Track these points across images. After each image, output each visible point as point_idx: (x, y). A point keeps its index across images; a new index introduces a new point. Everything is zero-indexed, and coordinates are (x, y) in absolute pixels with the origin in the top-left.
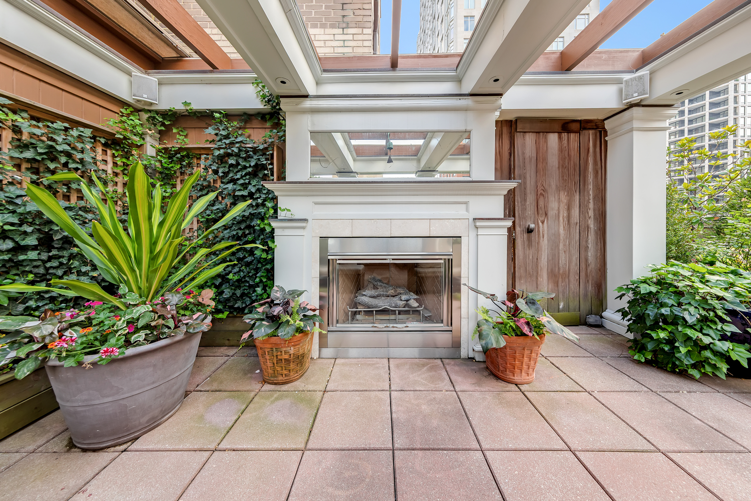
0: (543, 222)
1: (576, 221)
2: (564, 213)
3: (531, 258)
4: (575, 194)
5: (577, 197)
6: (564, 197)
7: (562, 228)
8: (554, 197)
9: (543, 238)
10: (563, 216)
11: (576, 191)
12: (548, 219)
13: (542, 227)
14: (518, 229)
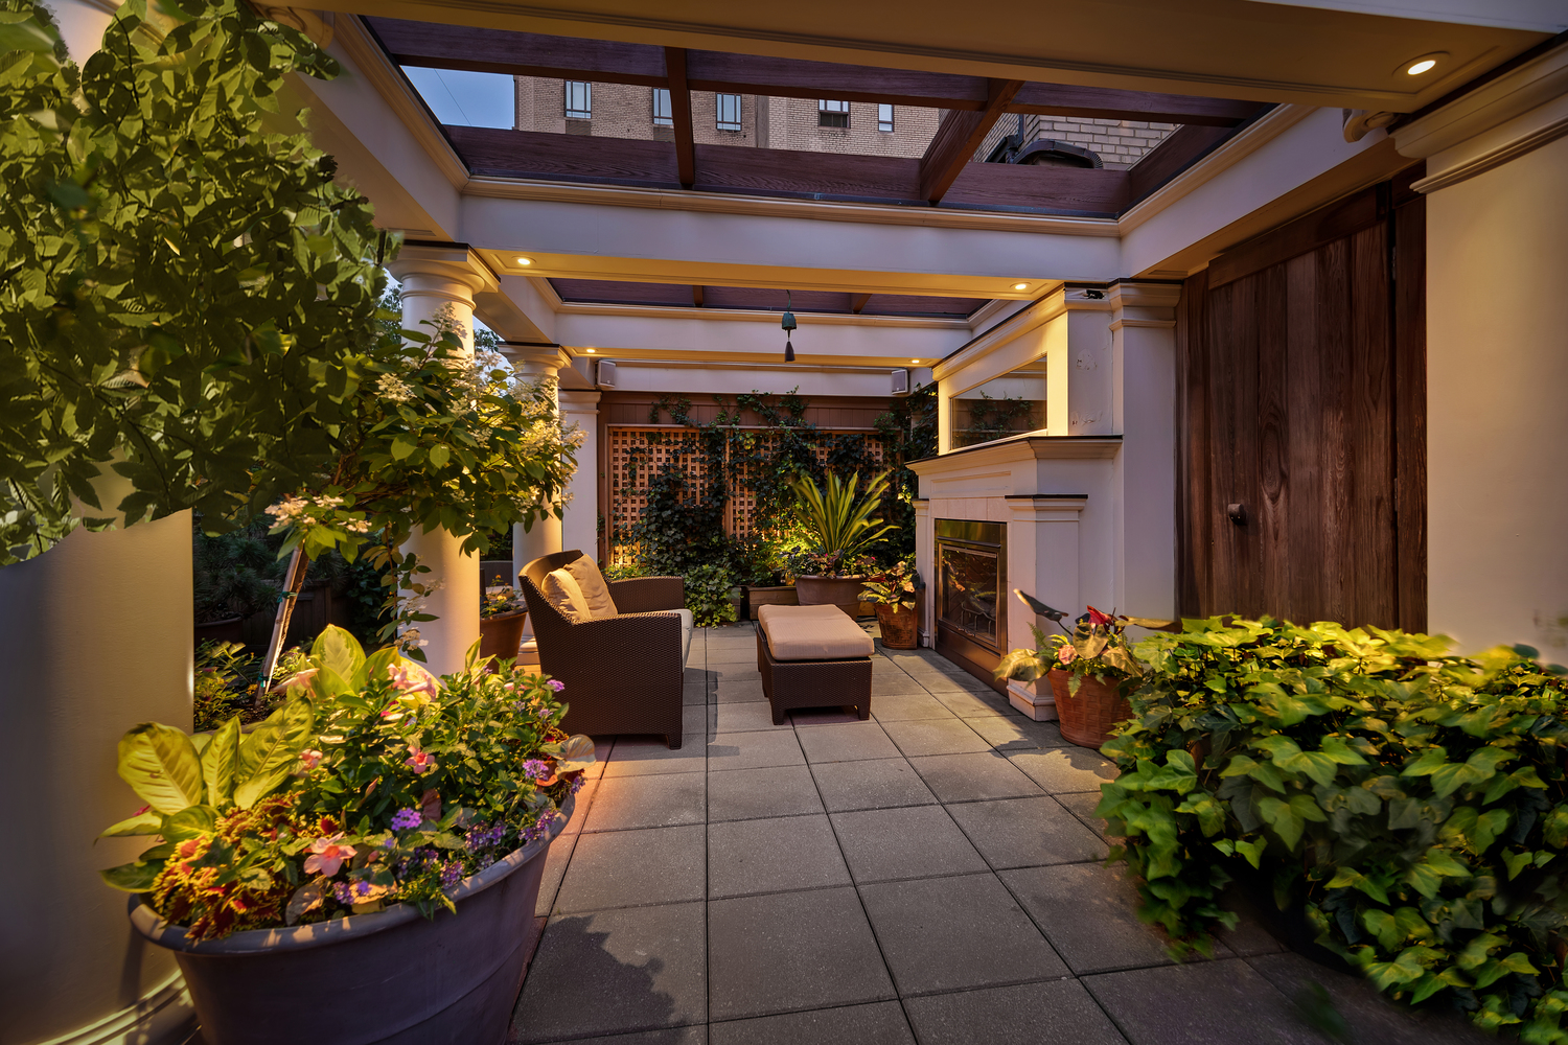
0: (1274, 499)
1: (1376, 494)
2: (1335, 472)
3: (1247, 586)
4: (1373, 412)
5: (1380, 421)
6: (1334, 426)
7: (1330, 513)
8: (1307, 429)
9: (1276, 539)
10: (1334, 480)
11: (1375, 403)
12: (1288, 489)
13: (1273, 511)
14: (1217, 517)
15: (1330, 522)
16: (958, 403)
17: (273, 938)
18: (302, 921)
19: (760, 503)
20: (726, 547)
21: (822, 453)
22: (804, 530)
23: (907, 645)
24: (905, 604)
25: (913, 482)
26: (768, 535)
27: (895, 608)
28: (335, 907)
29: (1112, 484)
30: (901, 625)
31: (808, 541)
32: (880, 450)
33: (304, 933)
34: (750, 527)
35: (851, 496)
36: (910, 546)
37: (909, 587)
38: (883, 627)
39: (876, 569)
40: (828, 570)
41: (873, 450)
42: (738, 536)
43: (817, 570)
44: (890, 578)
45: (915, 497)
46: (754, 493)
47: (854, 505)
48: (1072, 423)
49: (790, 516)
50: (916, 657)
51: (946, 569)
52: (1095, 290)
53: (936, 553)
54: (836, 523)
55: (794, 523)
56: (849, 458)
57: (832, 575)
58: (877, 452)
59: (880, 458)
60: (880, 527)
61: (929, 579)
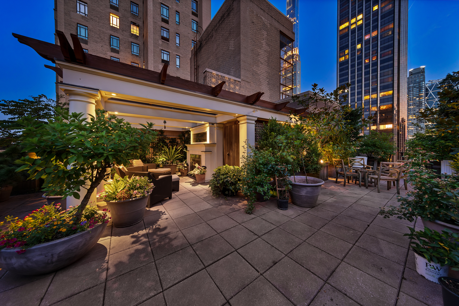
0: (231, 152)
2: (236, 150)
3: (229, 162)
6: (236, 145)
8: (234, 145)
9: (231, 157)
13: (231, 154)
14: (226, 154)
15: (235, 155)
16: (194, 135)
17: (131, 200)
18: (134, 198)
19: (154, 151)
20: (146, 160)
21: (168, 141)
22: (164, 156)
23: (185, 175)
24: (185, 168)
25: (186, 148)
26: (156, 157)
27: (183, 169)
28: (136, 197)
29: (215, 149)
30: (184, 172)
31: (165, 158)
32: (180, 141)
33: (134, 199)
34: (152, 156)
35: (174, 150)
36: (185, 158)
37: (186, 165)
38: (181, 173)
39: (179, 163)
40: (170, 164)
41: (178, 141)
42: (149, 158)
43: (168, 163)
44: (182, 164)
45: (187, 150)
46: (153, 149)
47: (175, 151)
48: (210, 142)
49: (161, 153)
50: (187, 177)
51: (192, 162)
52: (213, 124)
53: (190, 159)
54: (171, 155)
55: (162, 155)
56: (173, 142)
57: (171, 164)
58: (179, 141)
59: (179, 142)
60: (180, 155)
61: (189, 164)
